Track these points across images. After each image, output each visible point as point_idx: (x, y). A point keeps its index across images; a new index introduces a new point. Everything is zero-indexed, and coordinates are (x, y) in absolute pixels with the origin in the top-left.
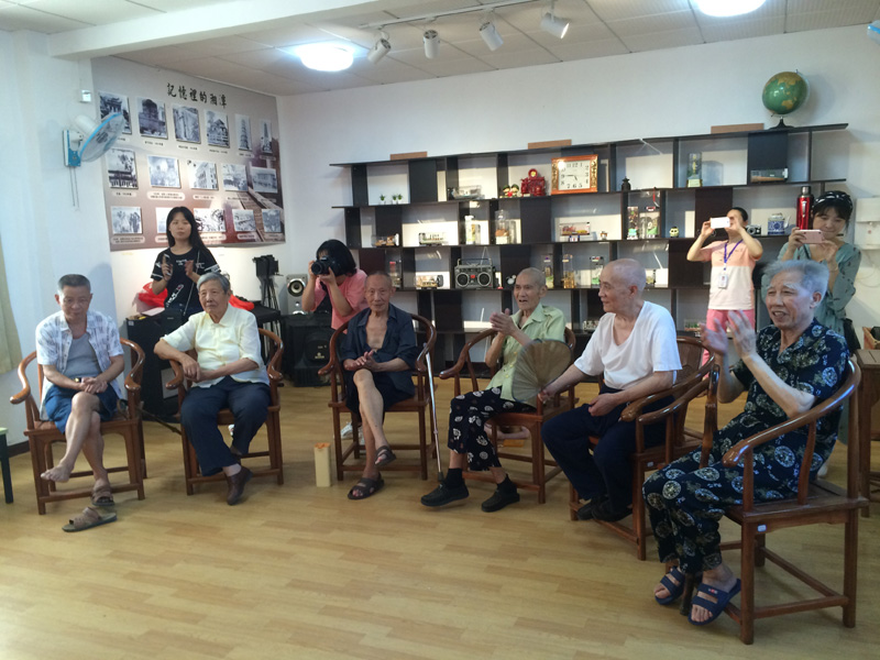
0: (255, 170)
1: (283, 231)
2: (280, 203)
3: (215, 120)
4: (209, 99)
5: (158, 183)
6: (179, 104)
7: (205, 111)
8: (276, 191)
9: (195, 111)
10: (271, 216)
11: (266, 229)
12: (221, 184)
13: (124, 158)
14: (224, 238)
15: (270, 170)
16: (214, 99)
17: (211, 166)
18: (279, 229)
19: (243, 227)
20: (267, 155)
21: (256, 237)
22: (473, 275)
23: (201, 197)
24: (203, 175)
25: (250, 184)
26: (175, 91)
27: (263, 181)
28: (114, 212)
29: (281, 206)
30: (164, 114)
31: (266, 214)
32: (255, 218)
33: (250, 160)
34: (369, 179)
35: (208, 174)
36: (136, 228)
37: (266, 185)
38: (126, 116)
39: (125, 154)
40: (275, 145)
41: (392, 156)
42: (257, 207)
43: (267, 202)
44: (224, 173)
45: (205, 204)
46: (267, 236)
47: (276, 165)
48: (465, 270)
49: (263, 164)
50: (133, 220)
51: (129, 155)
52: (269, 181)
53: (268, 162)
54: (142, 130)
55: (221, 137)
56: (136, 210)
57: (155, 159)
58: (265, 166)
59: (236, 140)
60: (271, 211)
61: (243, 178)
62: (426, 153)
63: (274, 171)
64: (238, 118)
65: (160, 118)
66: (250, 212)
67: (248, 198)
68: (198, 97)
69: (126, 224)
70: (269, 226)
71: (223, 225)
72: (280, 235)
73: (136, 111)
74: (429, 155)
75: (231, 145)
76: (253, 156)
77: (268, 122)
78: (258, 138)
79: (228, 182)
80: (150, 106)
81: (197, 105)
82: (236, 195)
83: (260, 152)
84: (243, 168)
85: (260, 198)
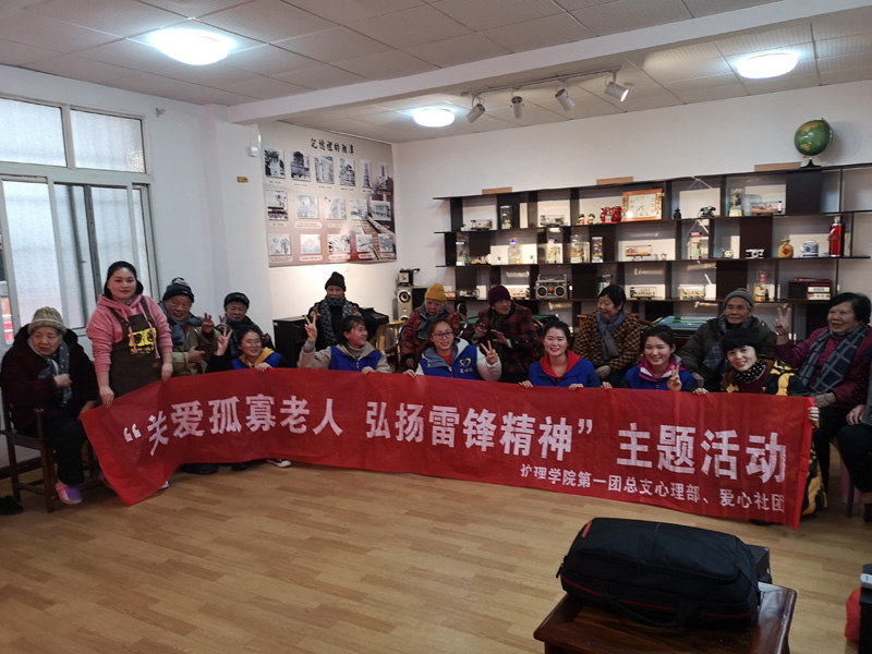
0: (374, 203)
1: (395, 251)
2: (392, 229)
3: (345, 165)
4: (341, 149)
5: (302, 216)
6: (320, 154)
7: (338, 159)
8: (389, 219)
9: (331, 159)
10: (386, 240)
11: (381, 250)
12: (348, 214)
13: (279, 197)
14: (349, 257)
15: (385, 202)
16: (344, 148)
17: (341, 201)
18: (391, 250)
19: (364, 249)
20: (384, 191)
21: (373, 256)
22: (551, 289)
23: (333, 226)
24: (335, 208)
25: (370, 215)
26: (317, 144)
27: (380, 211)
28: (270, 238)
29: (394, 231)
30: (308, 162)
31: (381, 238)
32: (372, 242)
33: (372, 195)
34: (464, 209)
35: (339, 207)
36: (286, 250)
37: (382, 215)
38: (282, 165)
39: (280, 194)
40: (390, 183)
41: (483, 191)
42: (375, 233)
43: (383, 228)
44: (351, 206)
45: (335, 231)
46: (382, 255)
47: (390, 198)
48: (543, 284)
49: (381, 198)
50: (284, 244)
51: (283, 195)
52: (385, 211)
53: (384, 196)
54: (293, 175)
55: (349, 176)
56: (286, 236)
57: (301, 197)
58: (382, 200)
59: (360, 180)
60: (385, 235)
61: (365, 211)
62: (511, 188)
63: (389, 203)
64: (363, 162)
65: (306, 166)
66: (370, 236)
67: (368, 225)
68: (333, 147)
69: (279, 247)
70: (384, 247)
71: (348, 247)
72: (392, 255)
73: (288, 160)
74: (514, 191)
75: (356, 183)
76: (373, 192)
77: (385, 165)
78: (377, 178)
79: (354, 213)
80: (298, 156)
81: (333, 154)
82: (359, 223)
83: (378, 188)
84: (365, 201)
85: (377, 225)
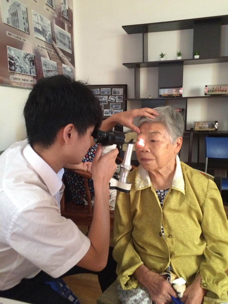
0: (57, 29)
2: (73, 62)
8: (70, 52)
10: (68, 71)
12: (32, 30)
15: (66, 32)
17: (23, 8)
20: (65, 20)
23: (14, 36)
24: (15, 14)
25: (53, 39)
27: (62, 40)
29: (74, 66)
31: (65, 68)
32: (57, 70)
33: (56, 19)
35: (20, 16)
37: (65, 44)
40: (70, 13)
42: (59, 61)
43: (65, 59)
44: (34, 20)
47: (71, 30)
49: (62, 26)
52: (67, 42)
53: (66, 25)
58: (64, 28)
60: (68, 66)
61: (49, 32)
63: (69, 35)
66: (54, 63)
67: (52, 51)
71: (34, 70)
76: (56, 16)
79: (38, 30)
82: (43, 45)
83: (60, 14)
84: (49, 22)
85: (61, 54)
